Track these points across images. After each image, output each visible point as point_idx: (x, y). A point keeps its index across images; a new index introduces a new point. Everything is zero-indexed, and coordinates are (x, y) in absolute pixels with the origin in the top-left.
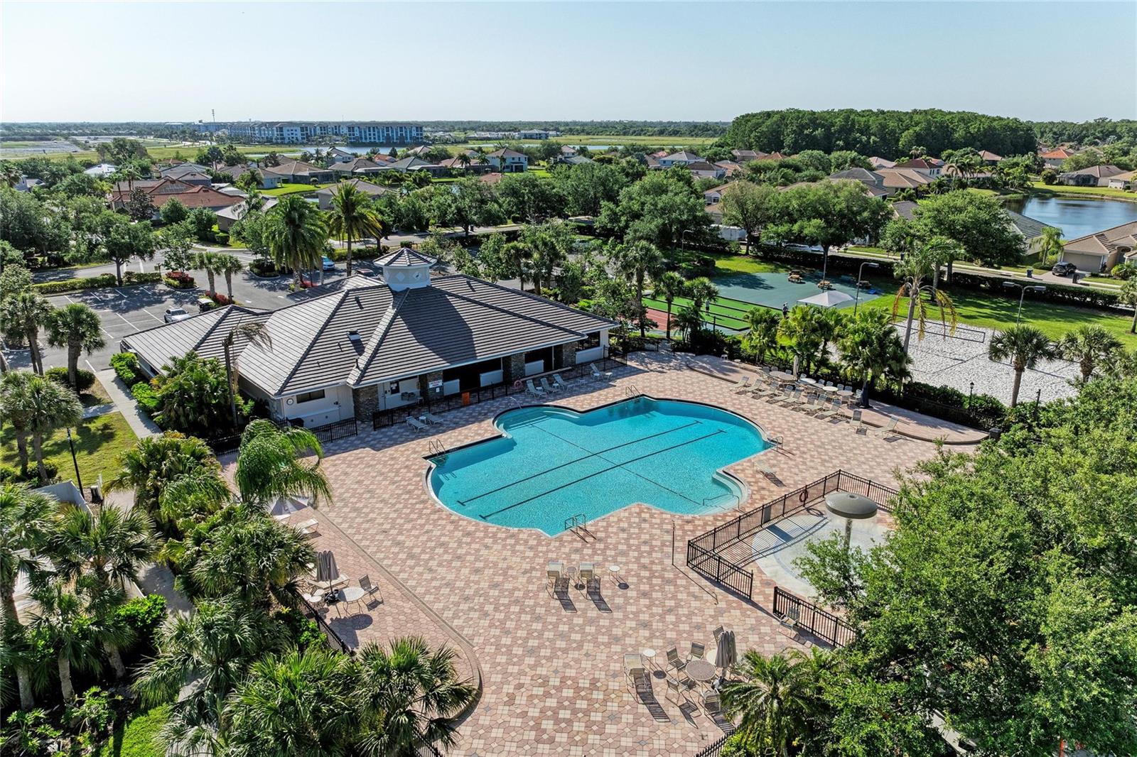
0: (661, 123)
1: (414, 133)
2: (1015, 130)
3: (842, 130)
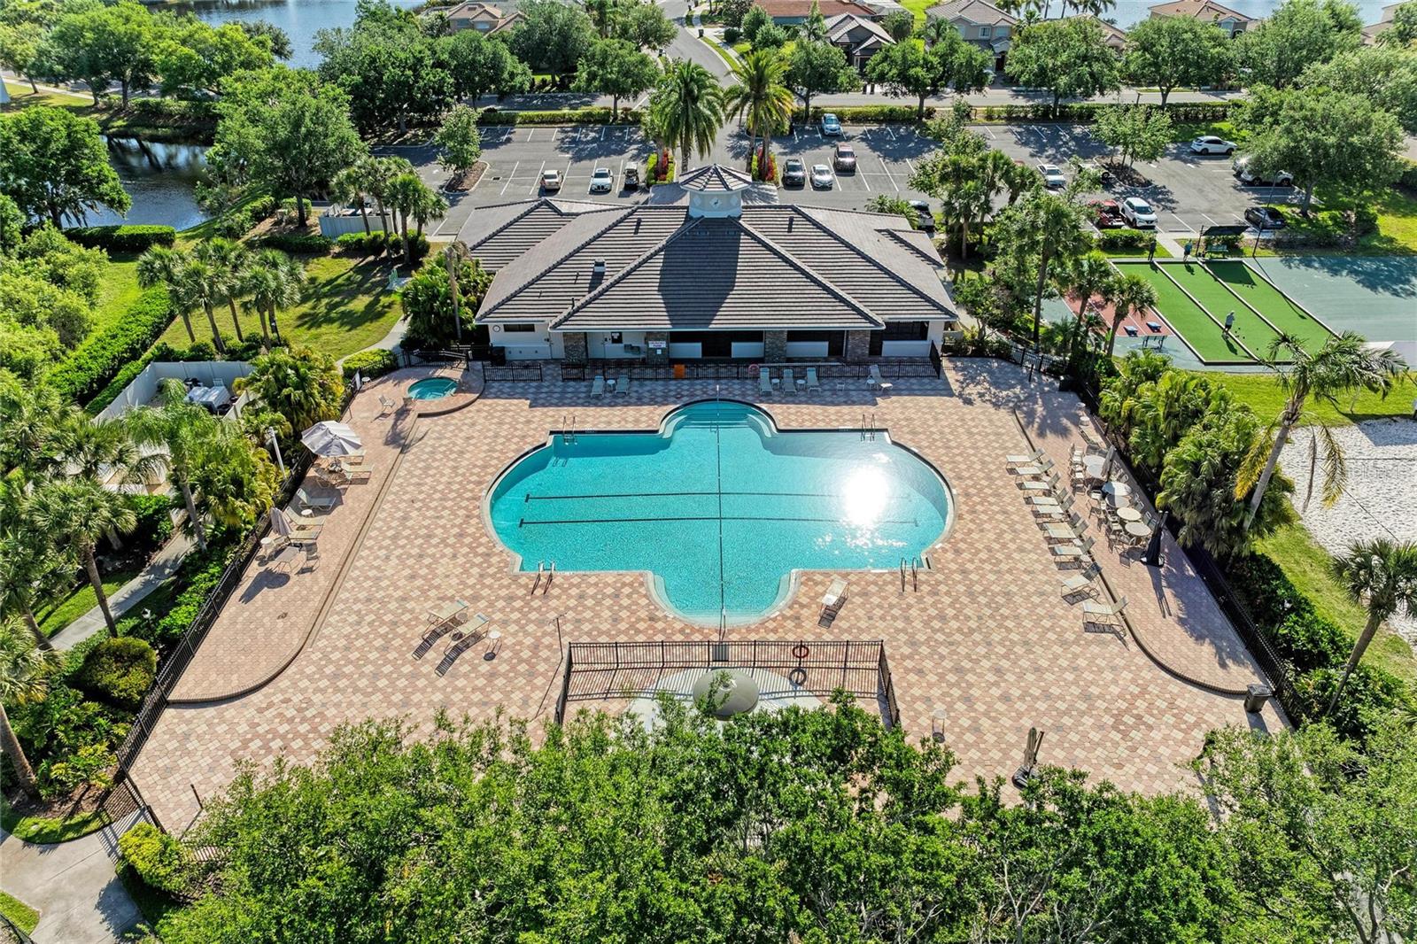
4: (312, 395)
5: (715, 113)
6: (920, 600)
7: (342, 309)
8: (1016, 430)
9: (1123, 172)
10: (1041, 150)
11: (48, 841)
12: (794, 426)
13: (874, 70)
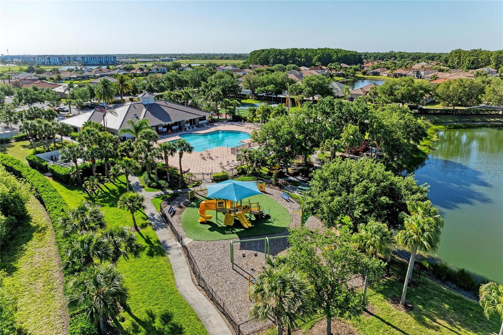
0: (221, 54)
1: (112, 60)
2: (355, 55)
3: (291, 56)
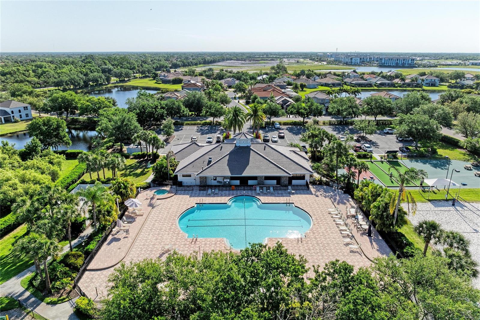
4: (128, 191)
5: (243, 120)
6: (303, 245)
7: (134, 172)
8: (331, 203)
9: (363, 138)
10: (339, 132)
11: (53, 303)
12: (267, 202)
13: (289, 110)
